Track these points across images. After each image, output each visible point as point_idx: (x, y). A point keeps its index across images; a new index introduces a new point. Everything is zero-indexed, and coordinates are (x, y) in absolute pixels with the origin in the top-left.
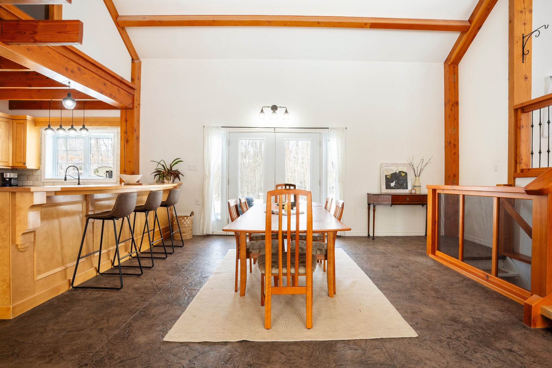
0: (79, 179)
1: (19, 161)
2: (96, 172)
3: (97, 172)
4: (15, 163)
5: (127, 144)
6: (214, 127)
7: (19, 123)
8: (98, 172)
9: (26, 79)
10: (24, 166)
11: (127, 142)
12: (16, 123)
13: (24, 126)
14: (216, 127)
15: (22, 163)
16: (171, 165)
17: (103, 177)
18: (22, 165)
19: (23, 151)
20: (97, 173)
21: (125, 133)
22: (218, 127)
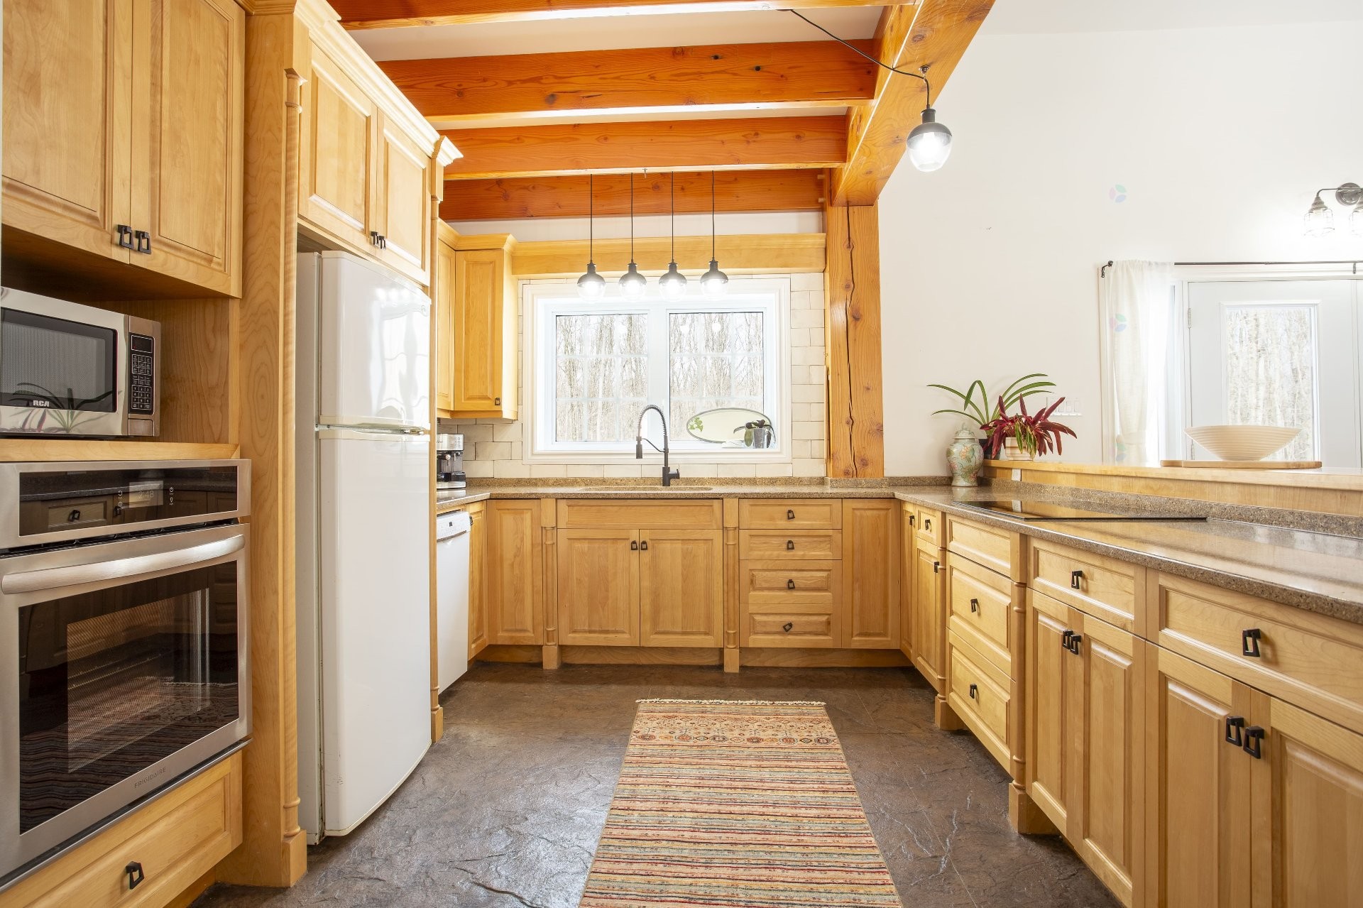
0: (666, 452)
1: (476, 393)
2: (692, 428)
3: (698, 427)
4: (463, 401)
5: (855, 327)
6: (1150, 264)
7: (476, 263)
8: (701, 428)
9: (676, 75)
10: (496, 408)
11: (856, 319)
12: (465, 262)
13: (494, 272)
14: (1156, 263)
15: (487, 398)
16: (1001, 398)
17: (724, 445)
18: (486, 405)
19: (493, 357)
20: (696, 432)
21: (847, 287)
22: (1164, 264)
